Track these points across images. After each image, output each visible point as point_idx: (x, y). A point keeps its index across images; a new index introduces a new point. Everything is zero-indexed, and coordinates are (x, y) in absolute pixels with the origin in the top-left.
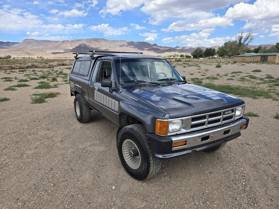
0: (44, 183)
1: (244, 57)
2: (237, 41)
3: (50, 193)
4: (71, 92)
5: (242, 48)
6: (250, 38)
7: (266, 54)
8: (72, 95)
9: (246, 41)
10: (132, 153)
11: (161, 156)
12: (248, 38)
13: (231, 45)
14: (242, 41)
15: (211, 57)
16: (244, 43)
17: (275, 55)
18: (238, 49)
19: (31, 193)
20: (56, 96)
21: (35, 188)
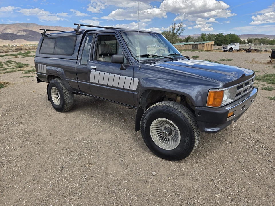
0: (65, 185)
1: (179, 46)
2: (171, 32)
3: (82, 195)
4: (37, 78)
5: (176, 38)
6: (181, 29)
7: (196, 43)
8: (39, 81)
9: (178, 31)
10: (167, 132)
11: (210, 130)
12: (179, 29)
13: (167, 35)
14: (175, 32)
15: (150, 46)
16: (177, 33)
17: (204, 44)
18: (173, 39)
19: (57, 201)
20: (5, 87)
21: (57, 194)
